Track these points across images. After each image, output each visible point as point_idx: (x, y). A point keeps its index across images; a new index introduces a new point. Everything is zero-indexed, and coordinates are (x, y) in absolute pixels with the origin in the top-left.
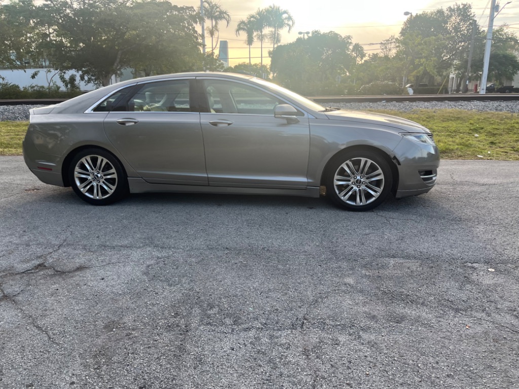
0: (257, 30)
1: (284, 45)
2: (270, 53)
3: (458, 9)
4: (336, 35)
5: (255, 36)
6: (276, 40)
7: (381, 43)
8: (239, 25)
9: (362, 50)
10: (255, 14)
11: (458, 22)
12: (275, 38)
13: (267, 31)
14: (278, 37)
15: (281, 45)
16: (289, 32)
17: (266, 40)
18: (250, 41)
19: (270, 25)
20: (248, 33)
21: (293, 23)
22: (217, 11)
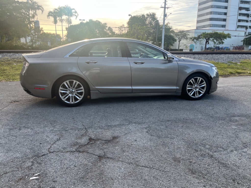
0: (59, 16)
1: (74, 25)
2: (66, 28)
3: (151, 15)
4: (99, 22)
5: (58, 19)
6: (69, 22)
7: (119, 28)
8: (49, 13)
9: (112, 30)
10: (57, 8)
11: (151, 21)
12: (69, 21)
13: (64, 17)
14: (70, 21)
15: (72, 26)
16: (76, 19)
17: (64, 22)
18: (55, 22)
19: (66, 15)
20: (54, 17)
21: (78, 15)
22: (36, 5)
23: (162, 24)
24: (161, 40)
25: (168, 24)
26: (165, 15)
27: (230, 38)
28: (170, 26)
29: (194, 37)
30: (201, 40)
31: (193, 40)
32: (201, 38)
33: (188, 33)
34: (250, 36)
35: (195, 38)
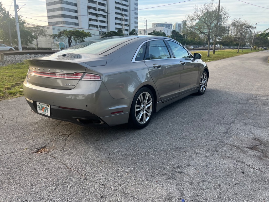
23: (14, 17)
24: (16, 37)
25: (21, 17)
26: (16, 7)
27: (90, 36)
28: (23, 20)
29: (55, 34)
30: (62, 38)
31: (54, 38)
32: (62, 35)
33: (46, 30)
34: (105, 35)
35: (55, 36)
